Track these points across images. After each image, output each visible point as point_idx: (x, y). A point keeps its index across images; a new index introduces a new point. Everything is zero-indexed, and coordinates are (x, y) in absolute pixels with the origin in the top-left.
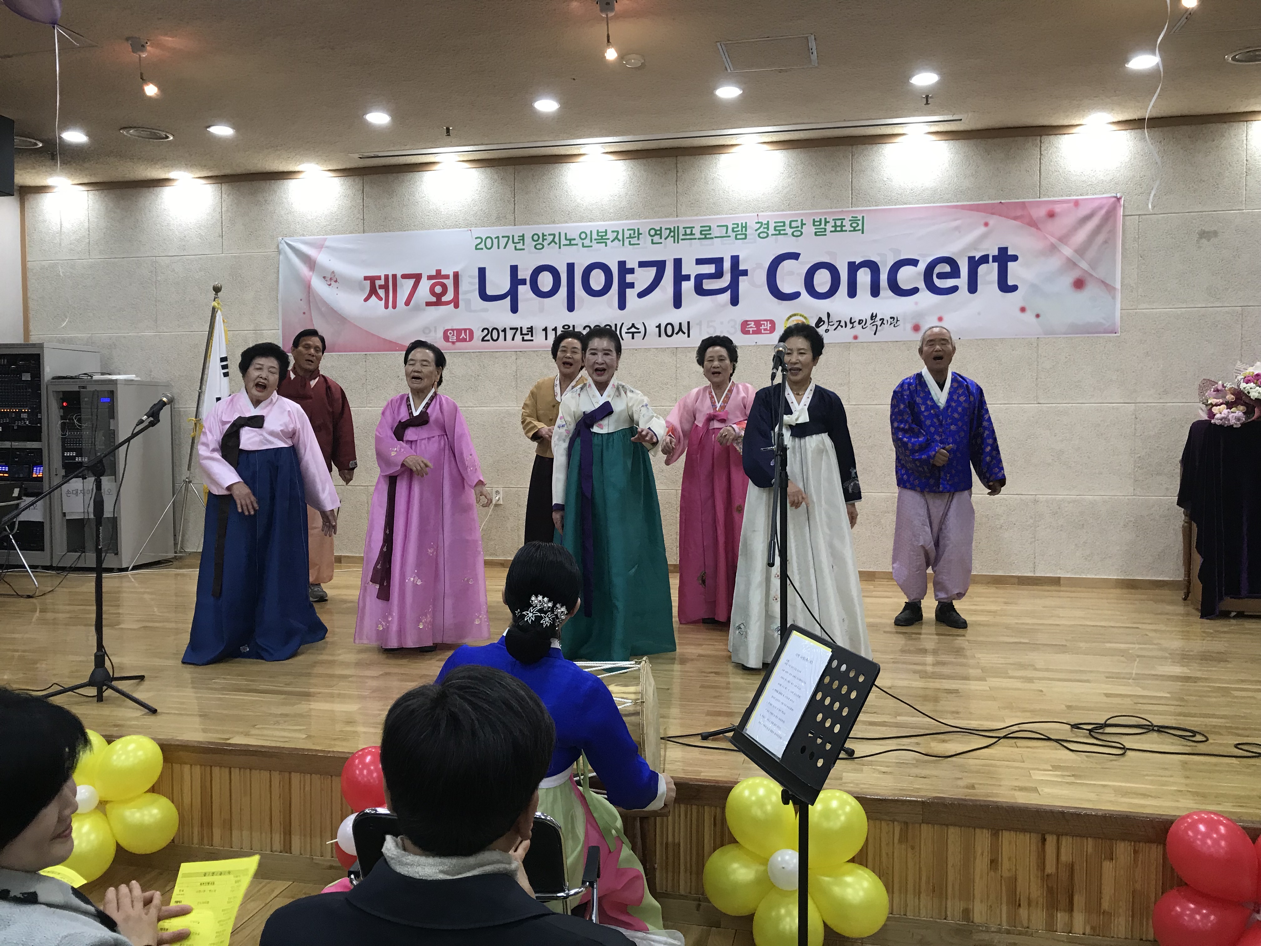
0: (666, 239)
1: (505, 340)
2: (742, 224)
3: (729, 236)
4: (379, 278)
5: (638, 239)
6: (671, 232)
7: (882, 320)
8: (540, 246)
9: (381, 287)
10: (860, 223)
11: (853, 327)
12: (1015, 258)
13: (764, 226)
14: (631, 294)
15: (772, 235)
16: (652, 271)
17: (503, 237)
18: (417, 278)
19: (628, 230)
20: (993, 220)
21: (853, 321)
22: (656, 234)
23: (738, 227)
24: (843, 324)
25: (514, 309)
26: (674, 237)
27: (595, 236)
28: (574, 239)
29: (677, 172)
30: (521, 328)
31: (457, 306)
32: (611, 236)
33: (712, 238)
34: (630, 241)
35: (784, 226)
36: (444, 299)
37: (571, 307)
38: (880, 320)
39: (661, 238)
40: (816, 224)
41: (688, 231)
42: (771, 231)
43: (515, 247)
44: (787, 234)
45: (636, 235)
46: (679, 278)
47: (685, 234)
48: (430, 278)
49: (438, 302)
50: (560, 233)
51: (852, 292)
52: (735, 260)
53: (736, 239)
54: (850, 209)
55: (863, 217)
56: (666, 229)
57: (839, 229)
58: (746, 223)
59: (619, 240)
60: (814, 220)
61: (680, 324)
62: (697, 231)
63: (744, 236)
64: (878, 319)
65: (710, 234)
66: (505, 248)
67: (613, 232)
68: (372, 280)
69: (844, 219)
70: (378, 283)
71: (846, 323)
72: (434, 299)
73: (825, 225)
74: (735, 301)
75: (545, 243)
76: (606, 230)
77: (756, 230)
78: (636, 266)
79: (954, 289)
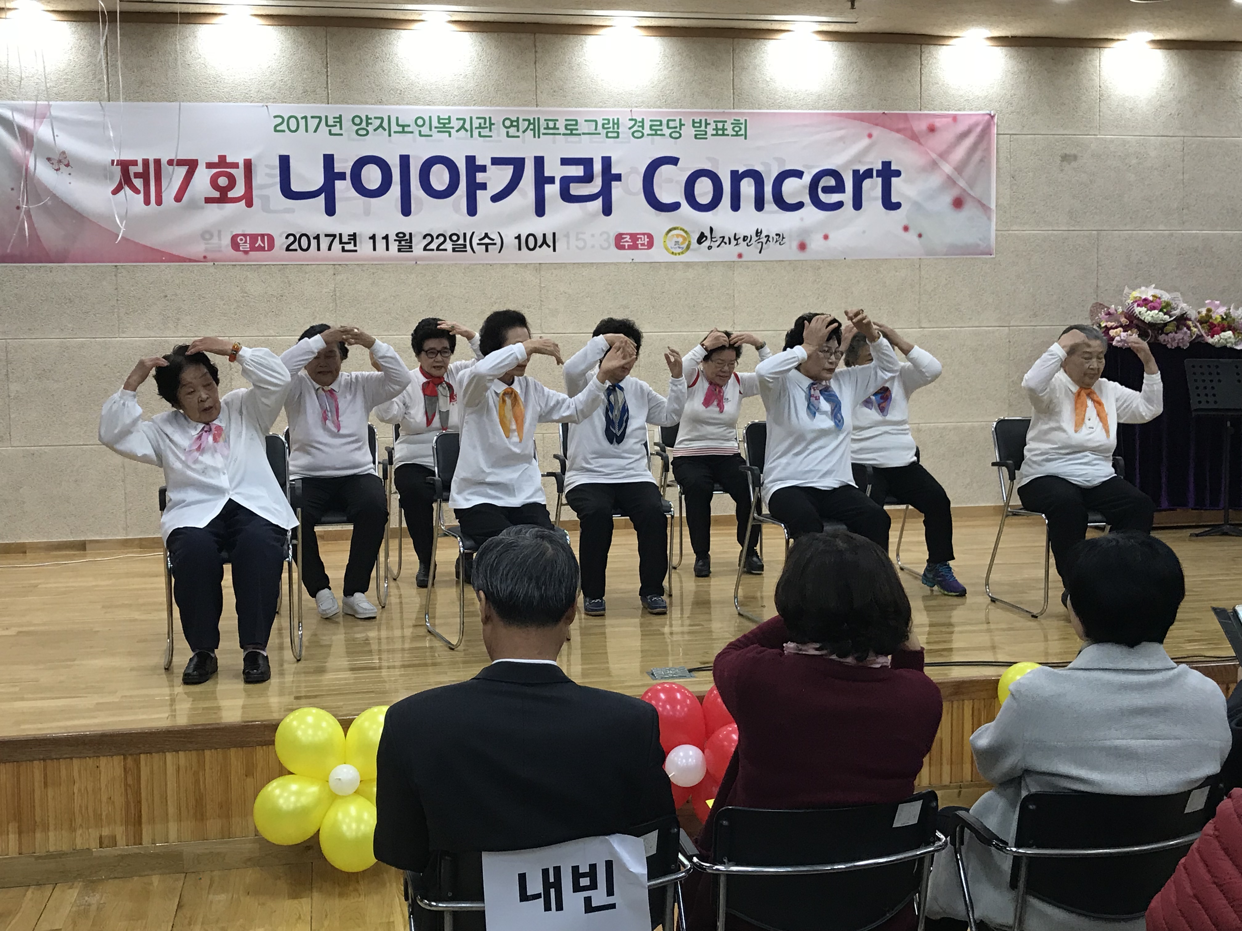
0: (524, 132)
1: (319, 249)
2: (613, 119)
3: (599, 134)
4: (135, 163)
5: (490, 130)
6: (530, 124)
7: (768, 236)
8: (364, 132)
9: (137, 175)
10: (743, 126)
11: (737, 244)
12: (898, 173)
13: (638, 124)
14: (482, 197)
15: (648, 135)
16: (508, 171)
17: (312, 117)
18: (192, 165)
19: (478, 118)
20: (877, 132)
21: (737, 237)
22: (512, 126)
23: (609, 123)
24: (726, 240)
25: (330, 210)
26: (534, 130)
27: (435, 123)
28: (409, 126)
29: (536, 52)
30: (340, 235)
31: (249, 204)
32: (456, 124)
33: (579, 135)
34: (480, 132)
35: (661, 125)
36: (231, 194)
37: (406, 211)
38: (766, 236)
39: (518, 130)
40: (696, 125)
41: (551, 125)
42: (647, 131)
43: (330, 131)
44: (664, 135)
45: (488, 125)
46: (541, 180)
47: (548, 128)
48: (210, 166)
49: (223, 199)
50: (389, 117)
51: (736, 206)
52: (607, 162)
53: (607, 137)
54: (732, 111)
55: (746, 120)
56: (524, 120)
57: (720, 132)
58: (618, 119)
59: (467, 131)
60: (693, 120)
61: (544, 235)
62: (561, 125)
63: (615, 135)
64: (763, 235)
65: (577, 129)
66: (315, 131)
67: (457, 119)
68: (125, 165)
69: (726, 122)
70: (133, 170)
71: (730, 239)
72: (217, 194)
73: (706, 127)
74: (607, 210)
75: (370, 128)
76: (450, 117)
77: (630, 128)
78: (488, 163)
79: (839, 205)
